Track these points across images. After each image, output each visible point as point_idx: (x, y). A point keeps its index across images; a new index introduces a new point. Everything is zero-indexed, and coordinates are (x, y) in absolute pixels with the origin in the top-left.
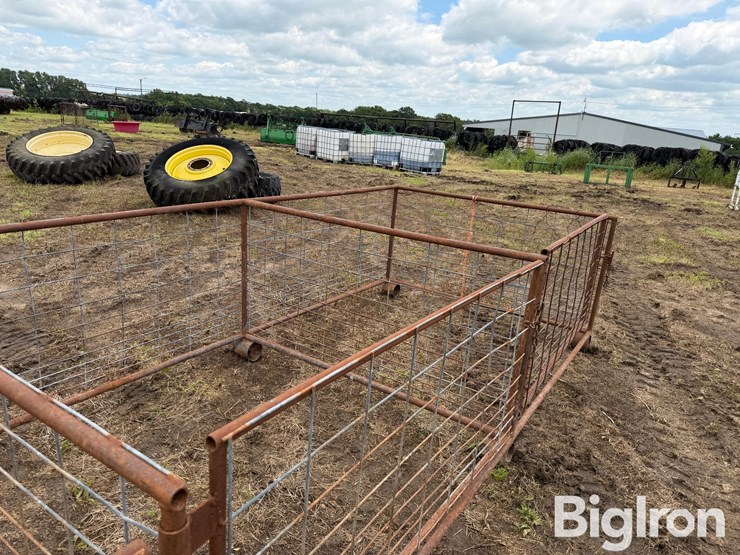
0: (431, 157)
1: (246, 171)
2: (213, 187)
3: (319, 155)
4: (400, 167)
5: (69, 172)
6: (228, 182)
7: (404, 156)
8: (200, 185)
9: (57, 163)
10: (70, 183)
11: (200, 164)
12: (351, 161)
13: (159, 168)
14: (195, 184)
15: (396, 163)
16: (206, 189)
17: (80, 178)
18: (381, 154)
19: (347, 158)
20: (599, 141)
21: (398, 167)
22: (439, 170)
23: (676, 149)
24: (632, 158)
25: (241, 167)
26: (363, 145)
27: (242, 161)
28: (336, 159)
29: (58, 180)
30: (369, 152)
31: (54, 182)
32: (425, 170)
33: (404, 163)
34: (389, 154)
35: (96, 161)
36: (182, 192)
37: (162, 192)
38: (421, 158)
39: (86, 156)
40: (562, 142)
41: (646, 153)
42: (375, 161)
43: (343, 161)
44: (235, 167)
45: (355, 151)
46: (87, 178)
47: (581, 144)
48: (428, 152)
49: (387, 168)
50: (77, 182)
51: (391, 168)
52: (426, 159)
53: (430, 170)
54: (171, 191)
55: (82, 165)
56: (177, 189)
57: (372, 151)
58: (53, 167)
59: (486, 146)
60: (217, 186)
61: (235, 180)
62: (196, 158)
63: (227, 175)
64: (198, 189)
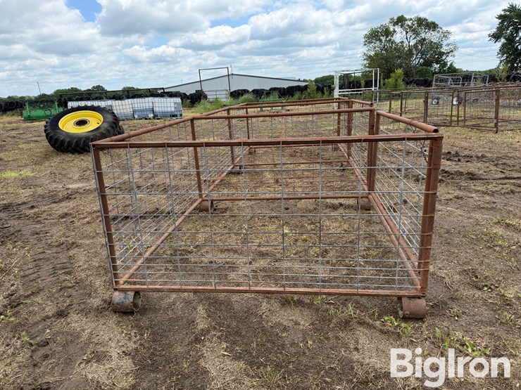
0: (175, 108)
2: (102, 133)
4: (156, 117)
7: (156, 109)
11: (82, 123)
15: (152, 115)
18: (138, 111)
20: (255, 88)
21: (154, 118)
22: (181, 115)
23: (296, 86)
24: (276, 94)
26: (124, 107)
30: (129, 111)
32: (174, 116)
33: (158, 114)
34: (146, 110)
38: (169, 109)
40: (235, 91)
41: (282, 91)
42: (136, 116)
45: (119, 112)
47: (246, 91)
48: (173, 105)
49: (146, 119)
51: (150, 119)
52: (173, 109)
53: (177, 115)
57: (131, 110)
59: (189, 101)
64: (93, 135)
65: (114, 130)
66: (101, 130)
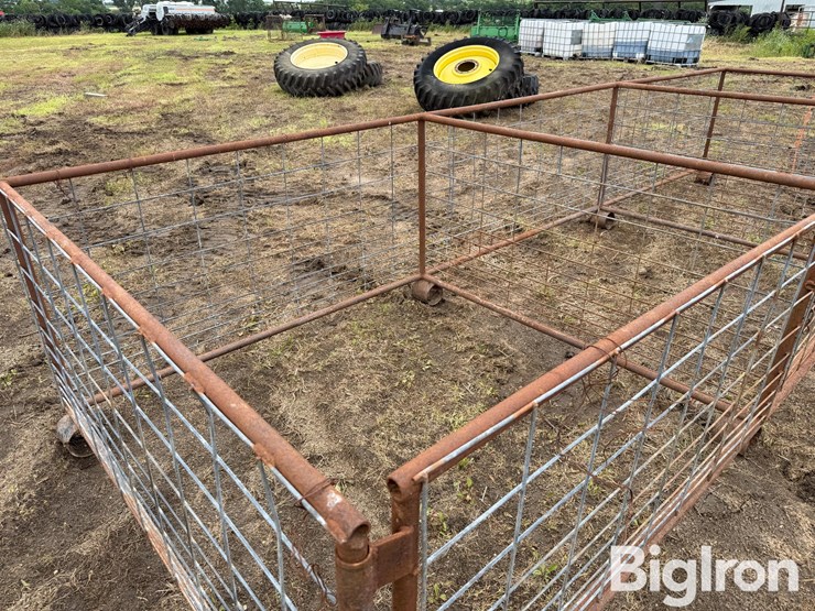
0: (688, 45)
1: (514, 70)
2: (485, 89)
3: (546, 52)
4: (647, 60)
5: (332, 84)
6: (499, 83)
7: (653, 45)
8: (471, 88)
9: (322, 75)
10: (331, 95)
11: (467, 66)
12: (584, 57)
13: (429, 73)
14: (466, 87)
15: (642, 55)
16: (478, 91)
17: (341, 89)
18: (622, 45)
19: (579, 53)
21: (643, 61)
22: (696, 60)
25: (510, 66)
26: (601, 35)
27: (510, 60)
28: (566, 55)
29: (322, 93)
30: (608, 44)
31: (319, 95)
32: (679, 61)
33: (652, 53)
34: (633, 45)
35: (354, 71)
36: (455, 96)
37: (436, 96)
38: (675, 47)
39: (345, 67)
42: (615, 55)
43: (575, 57)
44: (504, 66)
45: (590, 43)
46: (346, 90)
48: (684, 38)
49: (630, 61)
50: (338, 94)
51: (636, 62)
52: (682, 48)
53: (685, 60)
54: (444, 95)
55: (343, 76)
56: (450, 93)
57: (611, 42)
58: (318, 79)
59: (747, 29)
60: (489, 87)
61: (505, 80)
62: (462, 60)
63: (497, 75)
64: (470, 91)
65: (507, 86)
66: (486, 84)
